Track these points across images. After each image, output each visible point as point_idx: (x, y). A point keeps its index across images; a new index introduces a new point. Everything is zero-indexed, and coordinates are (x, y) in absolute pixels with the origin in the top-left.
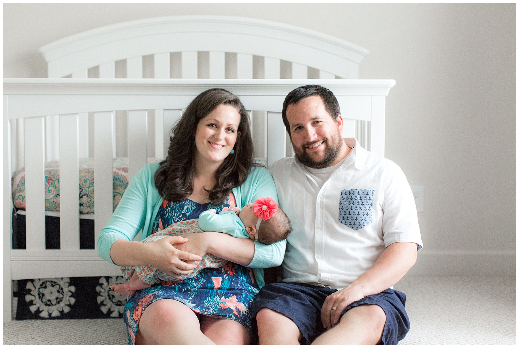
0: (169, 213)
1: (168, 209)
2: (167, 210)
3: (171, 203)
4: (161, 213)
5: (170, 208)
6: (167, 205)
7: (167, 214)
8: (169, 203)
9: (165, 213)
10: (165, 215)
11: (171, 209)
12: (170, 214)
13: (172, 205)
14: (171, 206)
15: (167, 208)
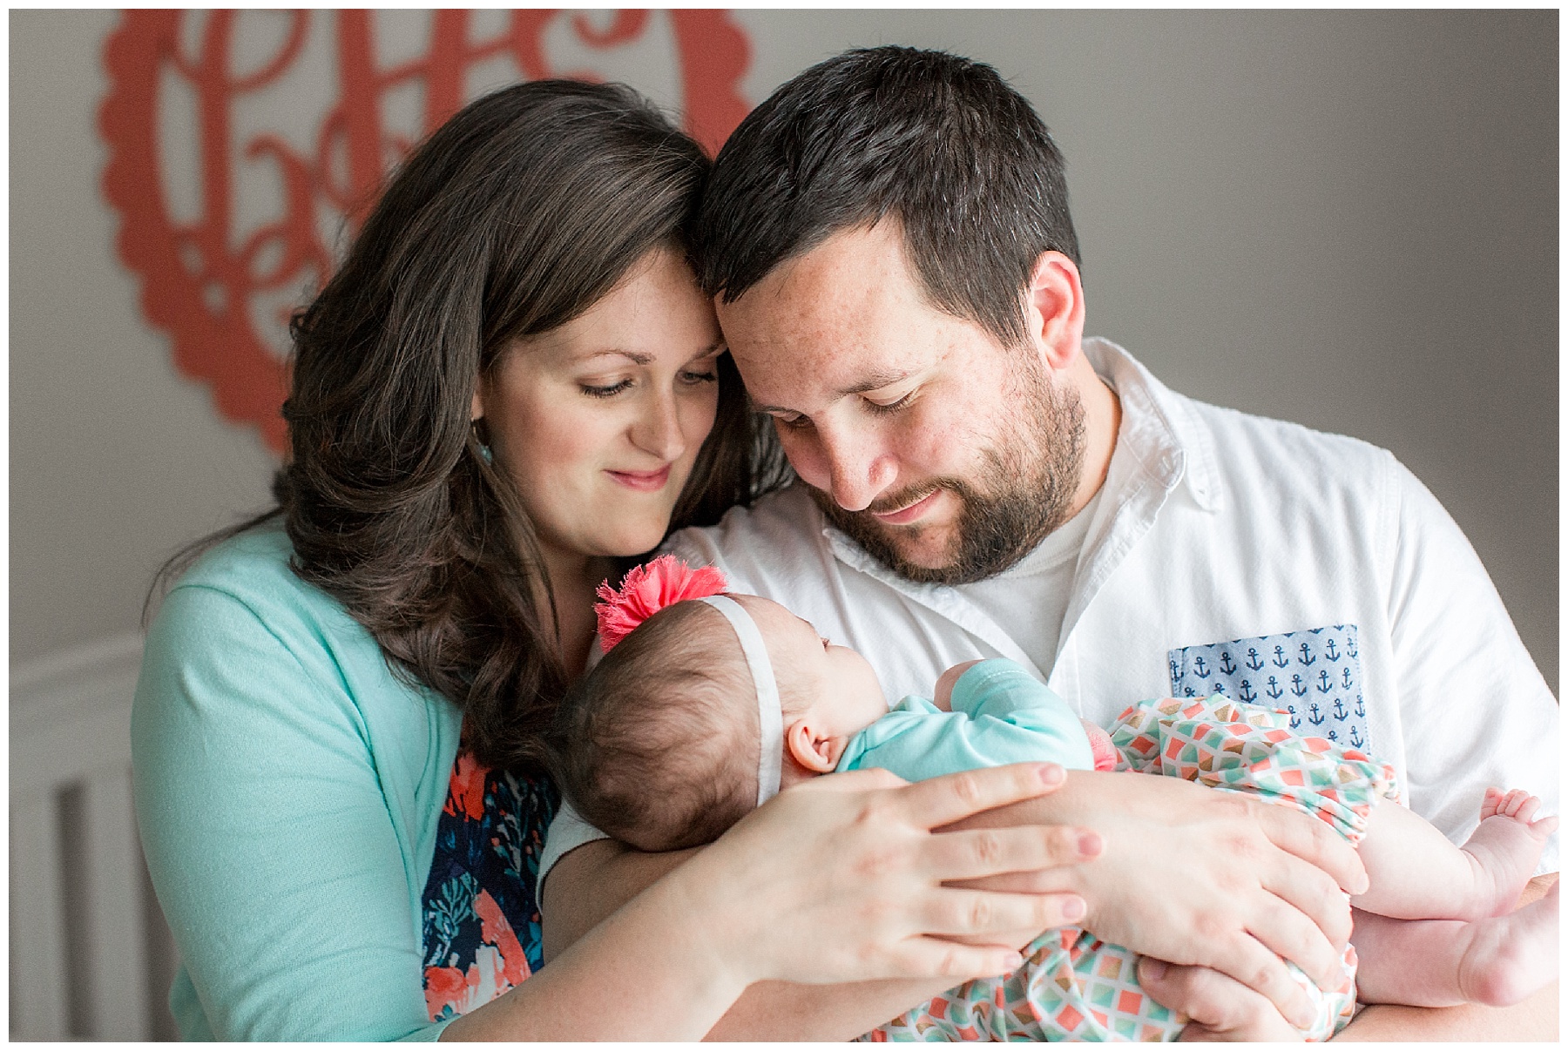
0: (525, 843)
1: (508, 825)
2: (501, 828)
3: (507, 785)
4: (471, 854)
5: (512, 813)
6: (489, 802)
7: (511, 853)
8: (494, 788)
9: (499, 850)
10: (507, 862)
11: (523, 818)
12: (529, 850)
13: (516, 795)
14: (516, 801)
15: (499, 820)
